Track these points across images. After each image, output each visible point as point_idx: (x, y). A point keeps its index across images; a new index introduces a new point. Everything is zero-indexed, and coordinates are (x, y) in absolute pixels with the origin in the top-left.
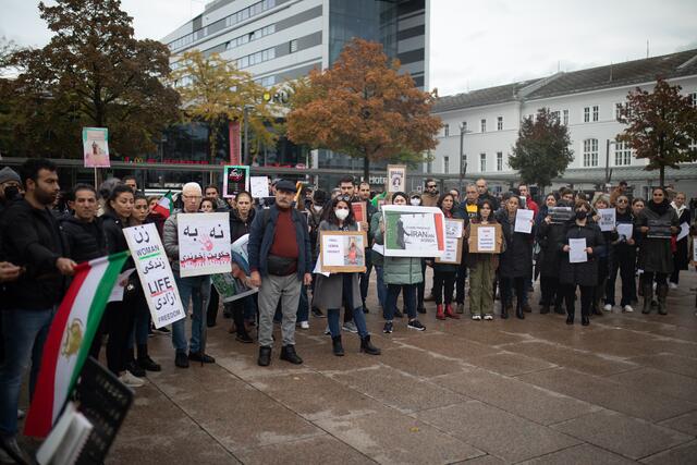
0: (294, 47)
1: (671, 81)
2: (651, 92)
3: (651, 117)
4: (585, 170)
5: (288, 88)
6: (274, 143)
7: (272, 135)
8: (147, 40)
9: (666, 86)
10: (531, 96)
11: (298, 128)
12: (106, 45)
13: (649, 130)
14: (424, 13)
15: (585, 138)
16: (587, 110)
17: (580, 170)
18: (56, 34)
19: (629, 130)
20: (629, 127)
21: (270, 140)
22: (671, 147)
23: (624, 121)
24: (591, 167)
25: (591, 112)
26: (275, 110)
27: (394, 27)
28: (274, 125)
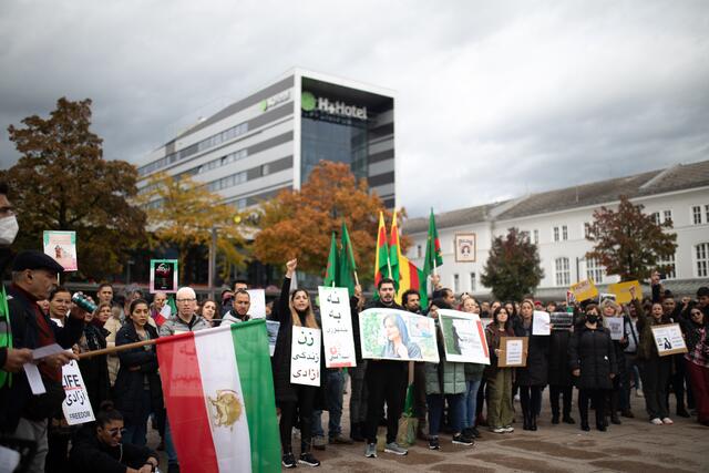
0: (265, 170)
1: (634, 201)
2: (616, 211)
3: (618, 234)
4: (558, 289)
5: (260, 209)
6: (245, 265)
7: (244, 257)
8: (115, 162)
9: (630, 205)
10: (501, 217)
11: (267, 248)
12: (73, 167)
13: (617, 247)
14: (393, 138)
15: (557, 257)
16: (556, 229)
17: (553, 289)
18: (23, 155)
19: (597, 248)
20: (597, 244)
21: (241, 263)
22: (639, 264)
23: (592, 239)
24: (564, 285)
25: (561, 232)
26: (246, 232)
27: (364, 151)
28: (245, 246)
